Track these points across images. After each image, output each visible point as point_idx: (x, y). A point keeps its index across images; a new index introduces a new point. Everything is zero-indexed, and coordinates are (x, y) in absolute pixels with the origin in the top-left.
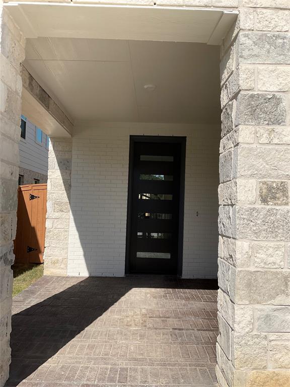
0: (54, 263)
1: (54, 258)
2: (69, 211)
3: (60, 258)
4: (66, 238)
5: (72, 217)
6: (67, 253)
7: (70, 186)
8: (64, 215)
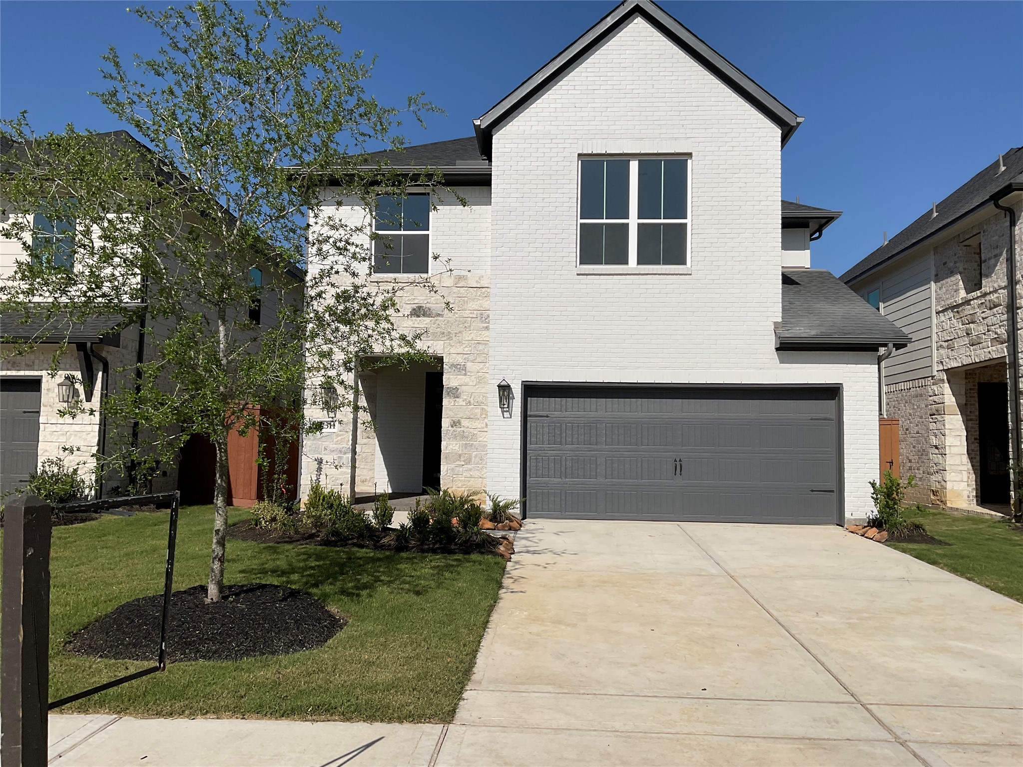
0: (363, 482)
1: (363, 478)
2: (375, 438)
3: (368, 478)
4: (373, 461)
5: (377, 443)
6: (374, 473)
7: (376, 416)
8: (371, 441)
